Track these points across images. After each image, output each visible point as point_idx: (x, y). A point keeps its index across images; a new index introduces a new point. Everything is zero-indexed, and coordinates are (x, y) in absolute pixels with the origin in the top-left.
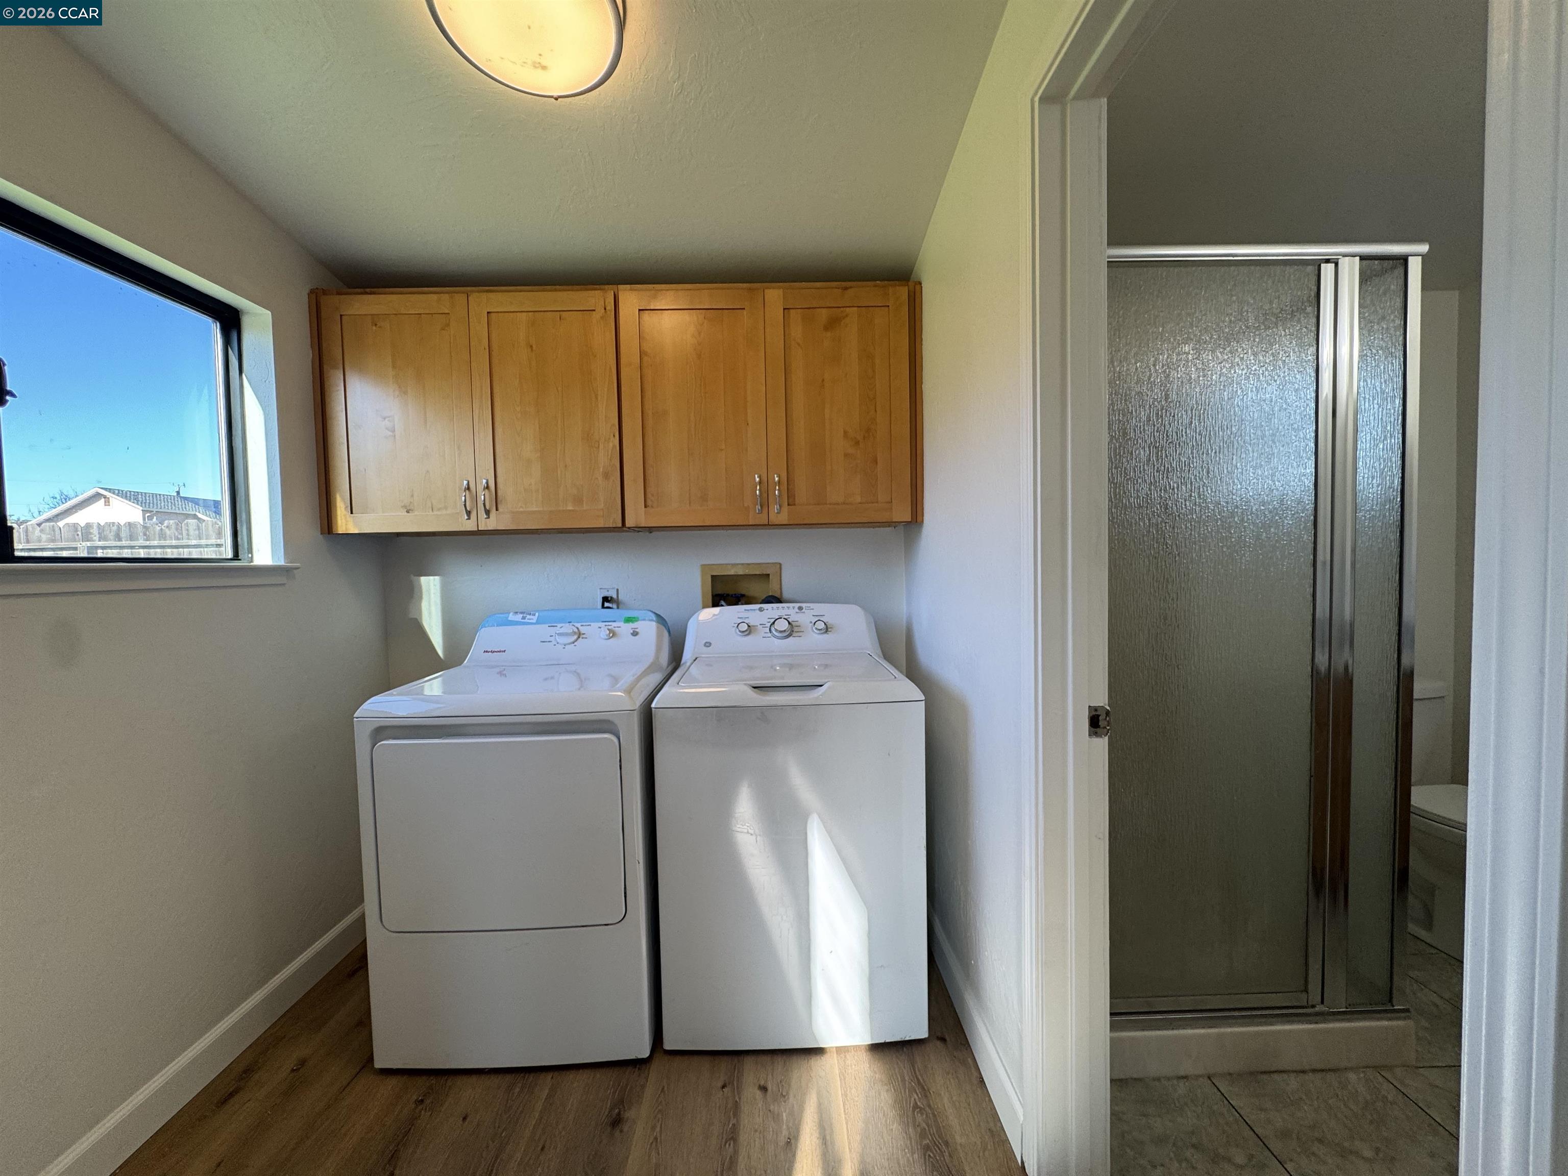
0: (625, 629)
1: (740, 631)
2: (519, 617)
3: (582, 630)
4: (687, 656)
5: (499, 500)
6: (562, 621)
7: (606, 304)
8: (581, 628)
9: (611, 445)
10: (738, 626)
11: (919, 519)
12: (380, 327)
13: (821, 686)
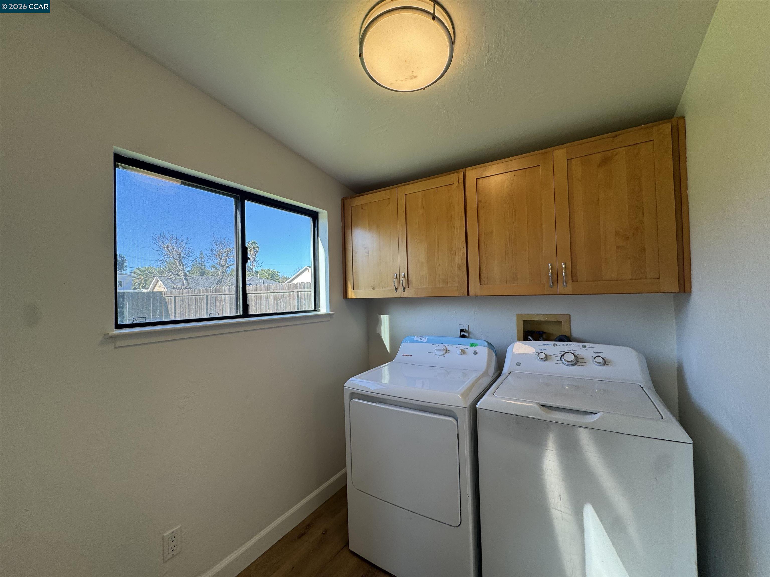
0: (470, 350)
1: (540, 358)
2: (418, 339)
3: (449, 348)
4: (506, 370)
5: (409, 282)
6: (438, 342)
7: (459, 179)
8: (448, 347)
9: (462, 252)
10: (538, 354)
11: (687, 289)
12: (364, 209)
13: (595, 414)
